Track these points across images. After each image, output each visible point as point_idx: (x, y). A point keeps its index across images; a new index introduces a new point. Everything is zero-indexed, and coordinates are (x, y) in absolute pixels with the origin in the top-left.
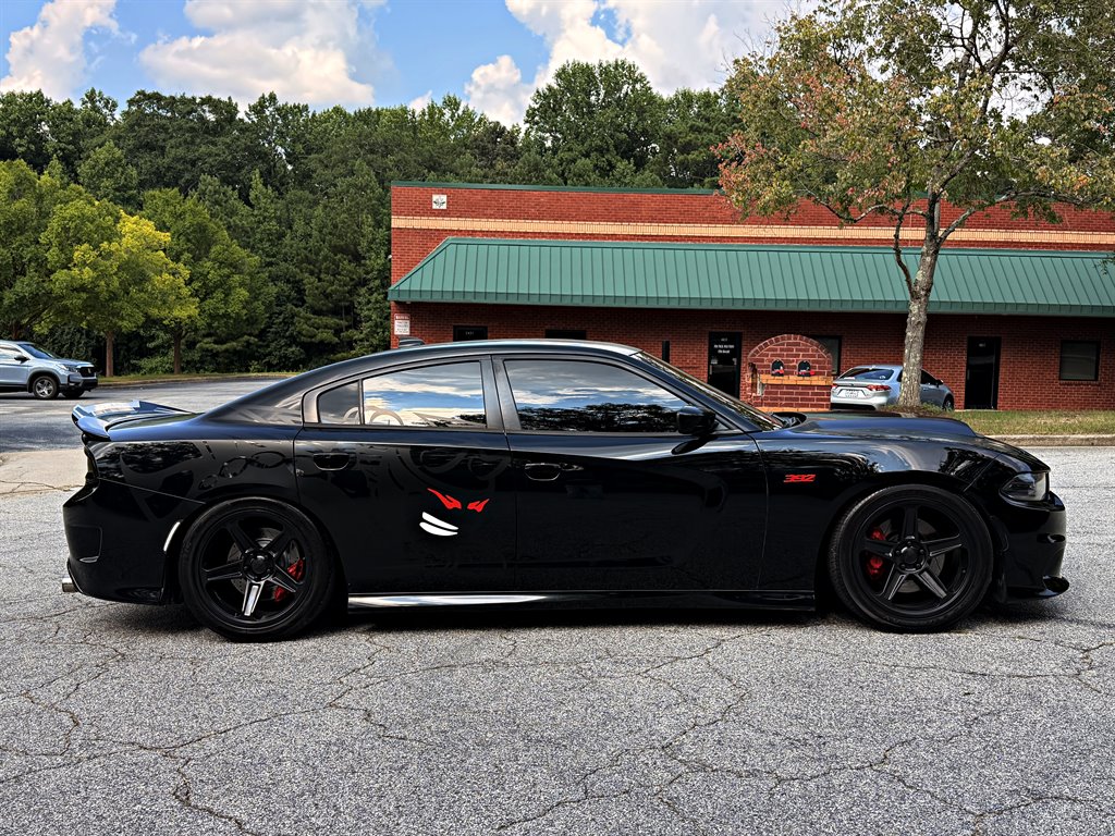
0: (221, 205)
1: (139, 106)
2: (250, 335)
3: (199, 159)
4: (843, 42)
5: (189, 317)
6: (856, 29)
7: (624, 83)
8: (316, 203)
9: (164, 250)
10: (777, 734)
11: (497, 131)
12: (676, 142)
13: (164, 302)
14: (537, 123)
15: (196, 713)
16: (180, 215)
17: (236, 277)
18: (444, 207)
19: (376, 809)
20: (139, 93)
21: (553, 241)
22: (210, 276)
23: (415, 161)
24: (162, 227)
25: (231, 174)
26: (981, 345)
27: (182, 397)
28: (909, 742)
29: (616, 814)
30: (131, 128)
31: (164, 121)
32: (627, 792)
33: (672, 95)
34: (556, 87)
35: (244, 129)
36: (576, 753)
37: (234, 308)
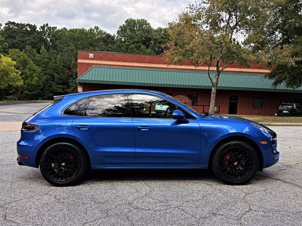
0: (31, 54)
1: (8, 25)
2: (39, 90)
3: (25, 41)
4: (196, 20)
5: (21, 85)
6: (199, 17)
7: (144, 25)
8: (58, 54)
9: (14, 66)
10: (157, 200)
11: (109, 36)
12: (157, 41)
13: (13, 81)
14: (120, 34)
15: (11, 196)
16: (19, 56)
17: (35, 74)
18: (93, 57)
19: (54, 220)
20: (9, 22)
21: (122, 68)
22: (27, 74)
23: (86, 43)
24: (13, 60)
25: (34, 45)
26: (233, 98)
27: (18, 108)
28: (188, 201)
29: (113, 220)
30: (6, 31)
31: (16, 30)
32: (117, 215)
33: (156, 28)
34: (125, 25)
35: (38, 33)
36: (107, 206)
37: (34, 82)
